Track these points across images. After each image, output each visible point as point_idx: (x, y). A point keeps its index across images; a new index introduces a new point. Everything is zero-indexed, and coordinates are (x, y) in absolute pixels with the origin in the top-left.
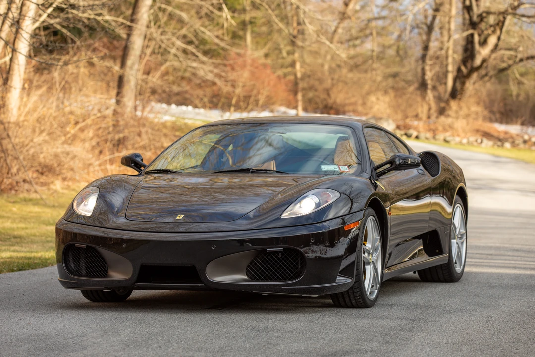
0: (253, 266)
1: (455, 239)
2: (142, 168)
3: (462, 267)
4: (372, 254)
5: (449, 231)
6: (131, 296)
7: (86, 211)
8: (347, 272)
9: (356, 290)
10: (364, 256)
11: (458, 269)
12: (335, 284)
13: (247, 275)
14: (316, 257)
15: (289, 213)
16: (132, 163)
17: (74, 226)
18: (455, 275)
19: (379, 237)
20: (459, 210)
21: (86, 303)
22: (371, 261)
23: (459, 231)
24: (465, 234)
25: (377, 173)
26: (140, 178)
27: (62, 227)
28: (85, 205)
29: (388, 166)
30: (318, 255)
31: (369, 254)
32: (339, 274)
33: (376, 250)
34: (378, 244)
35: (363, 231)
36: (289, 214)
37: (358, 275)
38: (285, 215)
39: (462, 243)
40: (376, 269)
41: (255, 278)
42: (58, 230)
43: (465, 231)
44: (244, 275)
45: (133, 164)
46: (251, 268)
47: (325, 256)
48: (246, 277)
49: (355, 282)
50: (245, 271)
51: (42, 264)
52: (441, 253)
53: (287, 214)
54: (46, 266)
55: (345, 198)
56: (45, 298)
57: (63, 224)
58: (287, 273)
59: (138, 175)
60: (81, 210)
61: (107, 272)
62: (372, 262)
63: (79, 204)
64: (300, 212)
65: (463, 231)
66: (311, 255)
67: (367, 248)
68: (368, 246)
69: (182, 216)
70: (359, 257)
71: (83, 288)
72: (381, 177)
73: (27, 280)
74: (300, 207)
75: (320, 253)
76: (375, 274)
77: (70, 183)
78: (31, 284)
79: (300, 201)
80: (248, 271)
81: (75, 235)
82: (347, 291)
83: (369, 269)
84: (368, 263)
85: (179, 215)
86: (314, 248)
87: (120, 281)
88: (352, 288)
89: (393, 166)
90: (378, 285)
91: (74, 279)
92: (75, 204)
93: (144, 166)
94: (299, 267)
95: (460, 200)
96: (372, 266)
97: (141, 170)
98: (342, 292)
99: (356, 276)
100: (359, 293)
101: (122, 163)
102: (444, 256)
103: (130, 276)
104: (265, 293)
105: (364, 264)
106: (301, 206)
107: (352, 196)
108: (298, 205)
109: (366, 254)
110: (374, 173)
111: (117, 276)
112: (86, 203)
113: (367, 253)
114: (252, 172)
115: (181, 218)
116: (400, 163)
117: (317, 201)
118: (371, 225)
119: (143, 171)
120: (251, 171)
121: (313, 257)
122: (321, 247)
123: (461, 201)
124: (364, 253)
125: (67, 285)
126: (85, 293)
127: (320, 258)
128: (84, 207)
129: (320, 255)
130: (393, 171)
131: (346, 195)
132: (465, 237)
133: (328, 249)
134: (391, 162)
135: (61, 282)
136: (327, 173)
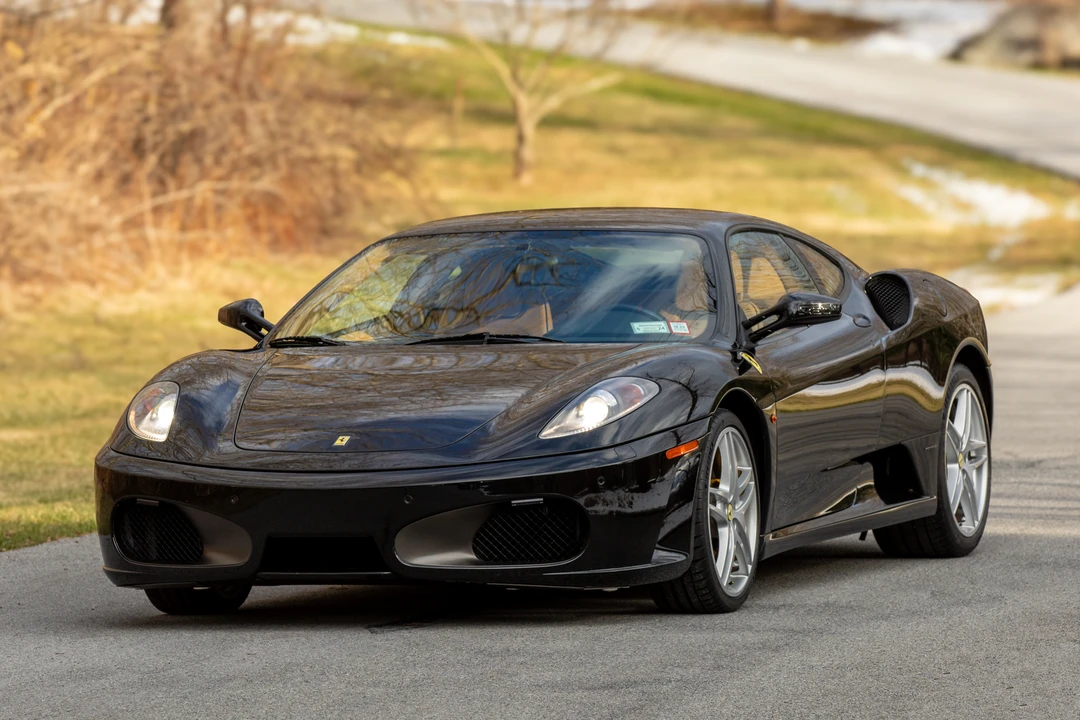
0: (487, 534)
1: (955, 460)
2: (264, 331)
3: (977, 523)
4: (734, 503)
5: (936, 446)
6: (247, 602)
7: (155, 432)
8: (675, 541)
9: (697, 578)
10: (713, 508)
11: (967, 528)
12: (649, 566)
13: (476, 552)
14: (611, 513)
15: (555, 428)
16: (241, 322)
17: (130, 462)
18: (958, 541)
19: (750, 468)
20: (966, 397)
21: (157, 617)
22: (731, 518)
23: (969, 442)
24: (986, 449)
25: (750, 335)
26: (261, 356)
27: (105, 465)
28: (152, 419)
29: (774, 318)
30: (615, 508)
31: (725, 503)
32: (657, 546)
33: (743, 495)
34: (749, 482)
35: (710, 459)
36: (557, 431)
37: (701, 547)
38: (549, 433)
39: (979, 469)
40: (742, 535)
41: (491, 557)
42: (100, 471)
43: (985, 443)
44: (469, 552)
45: (244, 324)
46: (482, 539)
47: (629, 510)
48: (473, 556)
49: (695, 562)
50: (471, 544)
51: (30, 538)
52: (919, 493)
53: (552, 430)
54: (39, 542)
55: (679, 391)
56: (69, 610)
57: (108, 460)
58: (554, 546)
59: (255, 349)
60: (145, 429)
61: (201, 552)
62: (735, 519)
63: (140, 418)
64: (577, 427)
65: (980, 442)
66: (600, 509)
67: (720, 493)
68: (724, 487)
69: (347, 438)
70: (700, 510)
71: (149, 586)
72: (759, 343)
73: (12, 575)
74: (578, 416)
75: (620, 506)
76: (742, 545)
77: (38, 289)
78: (24, 582)
79: (578, 405)
80: (478, 544)
81: (134, 481)
82: (681, 579)
83: (726, 535)
84: (724, 523)
85: (341, 438)
86: (609, 495)
87: (226, 569)
88: (689, 573)
89: (784, 319)
90: (750, 567)
91: (135, 568)
92: (132, 417)
93: (268, 327)
94: (578, 533)
95: (970, 374)
96: (733, 528)
97: (263, 336)
98: (670, 582)
99: (695, 548)
100: (704, 582)
101: (221, 319)
102: (926, 499)
103: (247, 559)
104: (512, 587)
105: (715, 526)
106: (581, 413)
107: (694, 385)
108: (574, 412)
109: (719, 506)
110: (743, 334)
111: (220, 558)
112: (154, 415)
113: (721, 502)
114: (490, 342)
115: (344, 443)
116: (798, 312)
117: (613, 402)
118: (730, 446)
119: (266, 340)
120: (486, 338)
121: (606, 512)
122: (621, 493)
123: (972, 377)
124: (714, 503)
125: (121, 579)
126: (153, 595)
127: (618, 513)
128: (151, 424)
129: (619, 509)
130: (785, 329)
131: (680, 383)
132: (985, 456)
133: (635, 495)
134: (781, 310)
135: (109, 573)
136: (644, 339)
